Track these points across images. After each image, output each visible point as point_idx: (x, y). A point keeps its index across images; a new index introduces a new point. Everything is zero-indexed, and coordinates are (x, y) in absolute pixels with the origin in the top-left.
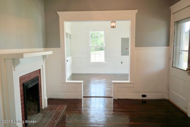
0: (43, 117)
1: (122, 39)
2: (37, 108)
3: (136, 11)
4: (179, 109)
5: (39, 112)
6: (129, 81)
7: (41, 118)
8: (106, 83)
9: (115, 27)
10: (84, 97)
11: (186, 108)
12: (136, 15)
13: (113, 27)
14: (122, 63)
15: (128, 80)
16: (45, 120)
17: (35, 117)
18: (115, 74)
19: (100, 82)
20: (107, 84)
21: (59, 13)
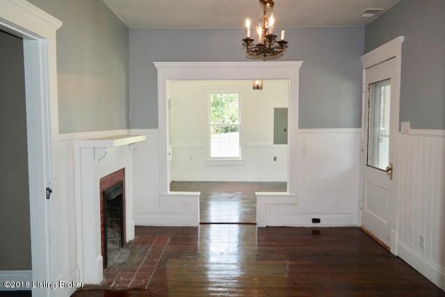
0: (131, 254)
1: (275, 109)
2: (118, 239)
3: (300, 63)
4: (377, 242)
5: (122, 247)
6: (287, 193)
7: (128, 256)
8: (243, 199)
9: (261, 88)
10: (201, 223)
11: (388, 238)
12: (301, 69)
13: (258, 88)
14: (275, 159)
15: (286, 191)
16: (136, 259)
17: (117, 254)
18: (261, 183)
19: (231, 198)
20: (245, 201)
21: (157, 64)
